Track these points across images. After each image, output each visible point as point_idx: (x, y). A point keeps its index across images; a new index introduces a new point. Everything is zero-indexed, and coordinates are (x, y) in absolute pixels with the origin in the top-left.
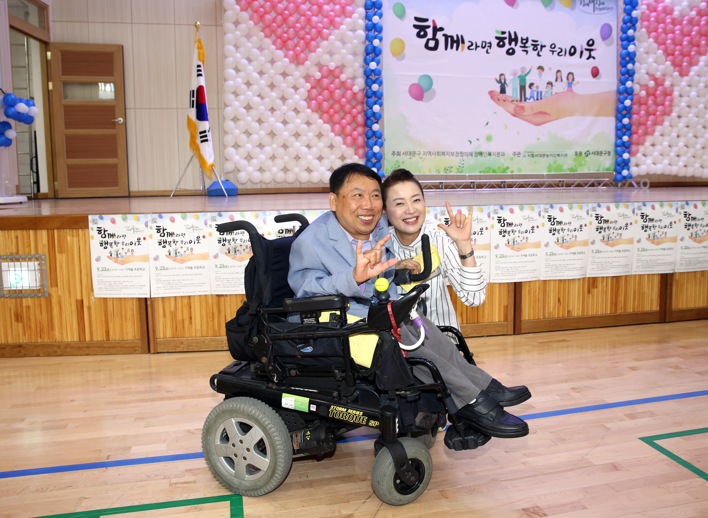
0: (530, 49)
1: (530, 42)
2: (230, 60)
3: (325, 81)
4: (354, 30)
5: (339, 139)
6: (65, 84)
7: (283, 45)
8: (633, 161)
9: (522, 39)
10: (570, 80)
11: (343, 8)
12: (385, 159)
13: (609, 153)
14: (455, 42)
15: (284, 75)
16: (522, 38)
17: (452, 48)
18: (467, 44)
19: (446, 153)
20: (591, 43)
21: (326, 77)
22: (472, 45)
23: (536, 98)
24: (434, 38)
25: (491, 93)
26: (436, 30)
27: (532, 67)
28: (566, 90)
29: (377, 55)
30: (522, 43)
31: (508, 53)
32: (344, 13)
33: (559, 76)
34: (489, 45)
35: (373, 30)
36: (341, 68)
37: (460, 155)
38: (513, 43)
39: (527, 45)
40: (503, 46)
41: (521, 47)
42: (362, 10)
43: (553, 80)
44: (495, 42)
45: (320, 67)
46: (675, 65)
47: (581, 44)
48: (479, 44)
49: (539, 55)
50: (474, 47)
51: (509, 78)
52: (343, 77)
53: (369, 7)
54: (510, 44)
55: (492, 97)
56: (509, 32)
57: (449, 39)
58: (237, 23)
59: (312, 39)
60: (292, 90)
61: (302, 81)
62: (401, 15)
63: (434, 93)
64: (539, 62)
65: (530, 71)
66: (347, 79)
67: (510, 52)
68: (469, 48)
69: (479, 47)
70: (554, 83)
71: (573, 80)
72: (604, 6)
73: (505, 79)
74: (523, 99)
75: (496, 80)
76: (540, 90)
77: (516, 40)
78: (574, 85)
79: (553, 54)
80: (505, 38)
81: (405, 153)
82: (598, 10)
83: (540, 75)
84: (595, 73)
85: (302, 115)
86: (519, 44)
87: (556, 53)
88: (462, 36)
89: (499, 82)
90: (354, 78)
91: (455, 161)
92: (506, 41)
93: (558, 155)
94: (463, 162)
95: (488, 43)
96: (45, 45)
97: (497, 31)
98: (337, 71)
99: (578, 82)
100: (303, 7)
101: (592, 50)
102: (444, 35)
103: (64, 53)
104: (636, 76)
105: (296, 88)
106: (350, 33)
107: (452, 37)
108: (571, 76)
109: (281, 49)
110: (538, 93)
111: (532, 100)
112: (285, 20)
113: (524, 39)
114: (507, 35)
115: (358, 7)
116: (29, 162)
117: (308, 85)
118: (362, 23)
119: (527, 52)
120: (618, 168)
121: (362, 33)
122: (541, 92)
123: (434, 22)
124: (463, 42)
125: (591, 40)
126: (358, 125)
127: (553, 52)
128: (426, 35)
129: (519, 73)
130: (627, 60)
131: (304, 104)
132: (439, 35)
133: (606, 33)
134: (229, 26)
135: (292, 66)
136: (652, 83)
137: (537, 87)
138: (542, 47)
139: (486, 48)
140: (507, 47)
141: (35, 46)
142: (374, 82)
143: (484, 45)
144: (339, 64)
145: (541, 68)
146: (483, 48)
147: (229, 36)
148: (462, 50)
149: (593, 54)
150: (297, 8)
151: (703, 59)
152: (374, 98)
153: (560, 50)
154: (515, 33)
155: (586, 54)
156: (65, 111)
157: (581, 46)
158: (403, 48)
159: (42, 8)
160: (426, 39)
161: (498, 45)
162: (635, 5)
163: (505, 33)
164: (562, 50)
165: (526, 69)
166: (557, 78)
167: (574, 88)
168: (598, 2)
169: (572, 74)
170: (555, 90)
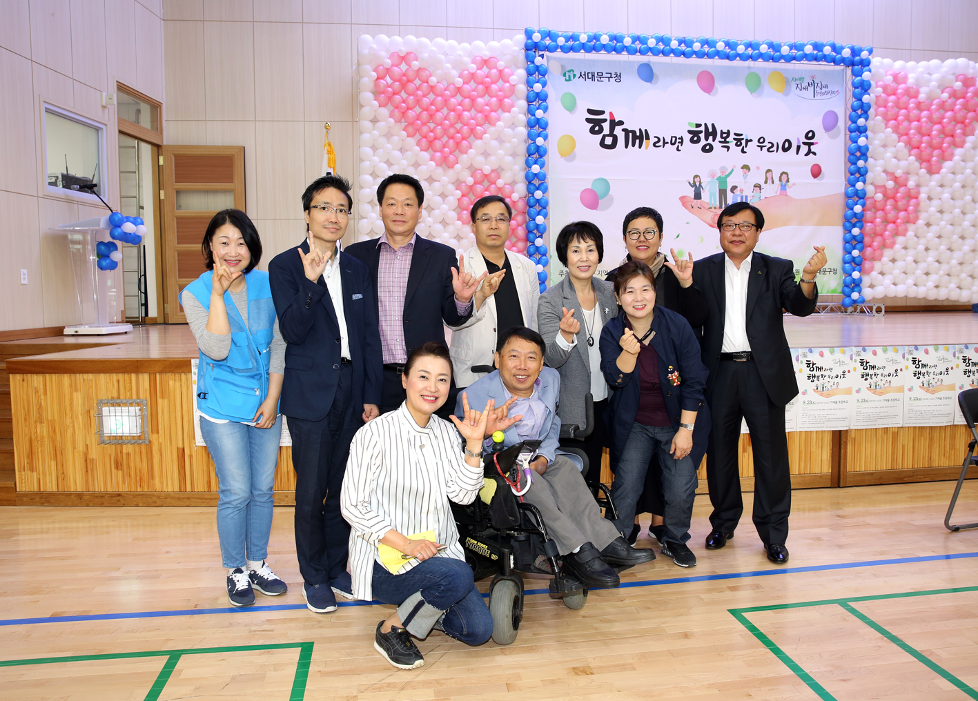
0: (732, 144)
1: (732, 136)
2: (366, 164)
3: (479, 188)
4: (513, 126)
6: (178, 192)
7: (430, 146)
8: (866, 280)
9: (722, 133)
10: (784, 182)
11: (501, 101)
12: (551, 280)
13: (835, 271)
14: (637, 138)
15: (430, 180)
16: (721, 131)
17: (633, 145)
18: (653, 140)
20: (810, 136)
21: (480, 183)
22: (659, 140)
24: (612, 134)
25: (682, 199)
26: (614, 124)
27: (734, 166)
28: (778, 194)
29: (541, 156)
30: (722, 137)
31: (704, 149)
32: (501, 106)
33: (769, 177)
34: (680, 141)
35: (537, 126)
36: (497, 172)
38: (711, 138)
39: (727, 140)
40: (698, 141)
41: (720, 142)
42: (523, 103)
43: (761, 182)
44: (687, 137)
45: (473, 171)
46: (921, 159)
47: (797, 137)
48: (668, 140)
49: (743, 151)
50: (661, 143)
51: (705, 180)
52: (500, 183)
53: (533, 100)
54: (707, 139)
55: (684, 204)
56: (705, 124)
57: (631, 134)
58: (374, 121)
59: (464, 139)
60: (439, 199)
61: (451, 187)
62: (571, 107)
63: (612, 200)
65: (733, 170)
66: (505, 184)
67: (707, 149)
68: (654, 145)
69: (668, 143)
70: (763, 186)
71: (788, 181)
72: (828, 90)
73: (700, 182)
74: (724, 206)
75: (689, 183)
76: (745, 194)
77: (714, 134)
78: (789, 188)
79: (761, 150)
80: (701, 132)
82: (819, 95)
83: (745, 175)
84: (816, 172)
85: (451, 228)
86: (718, 138)
87: (765, 149)
88: (646, 130)
89: (694, 185)
90: (514, 183)
92: (702, 136)
95: (679, 139)
96: (157, 148)
97: (690, 124)
98: (493, 175)
99: (794, 184)
100: (453, 100)
101: (812, 144)
102: (623, 130)
103: (177, 157)
104: (869, 176)
105: (444, 196)
106: (508, 131)
107: (634, 132)
108: (784, 176)
109: (426, 150)
110: (742, 197)
112: (431, 116)
113: (725, 133)
114: (702, 128)
115: (519, 99)
116: (137, 281)
117: (459, 193)
118: (523, 118)
119: (728, 148)
120: (847, 290)
121: (523, 131)
122: (746, 197)
123: (611, 114)
124: (648, 138)
125: (811, 131)
126: (519, 240)
127: (761, 147)
128: (601, 130)
129: (719, 174)
130: (857, 156)
131: (453, 215)
132: (618, 131)
133: (830, 122)
134: (366, 124)
135: (440, 170)
136: (890, 184)
137: (742, 190)
138: (747, 141)
139: (677, 144)
140: (703, 142)
141: (146, 150)
142: (538, 189)
143: (673, 142)
144: (495, 167)
145: (746, 167)
146: (672, 144)
147: (366, 136)
148: (646, 148)
149: (813, 148)
150: (446, 102)
151: (958, 151)
152: (538, 208)
153: (770, 145)
154: (713, 125)
155: (804, 149)
156: (177, 223)
157: (798, 139)
158: (574, 147)
159: (155, 107)
160: (601, 135)
161: (692, 141)
162: (866, 88)
163: (700, 125)
164: (773, 145)
165: (727, 169)
166: (767, 178)
167: (789, 191)
168: (819, 85)
169: (786, 173)
170: (764, 194)
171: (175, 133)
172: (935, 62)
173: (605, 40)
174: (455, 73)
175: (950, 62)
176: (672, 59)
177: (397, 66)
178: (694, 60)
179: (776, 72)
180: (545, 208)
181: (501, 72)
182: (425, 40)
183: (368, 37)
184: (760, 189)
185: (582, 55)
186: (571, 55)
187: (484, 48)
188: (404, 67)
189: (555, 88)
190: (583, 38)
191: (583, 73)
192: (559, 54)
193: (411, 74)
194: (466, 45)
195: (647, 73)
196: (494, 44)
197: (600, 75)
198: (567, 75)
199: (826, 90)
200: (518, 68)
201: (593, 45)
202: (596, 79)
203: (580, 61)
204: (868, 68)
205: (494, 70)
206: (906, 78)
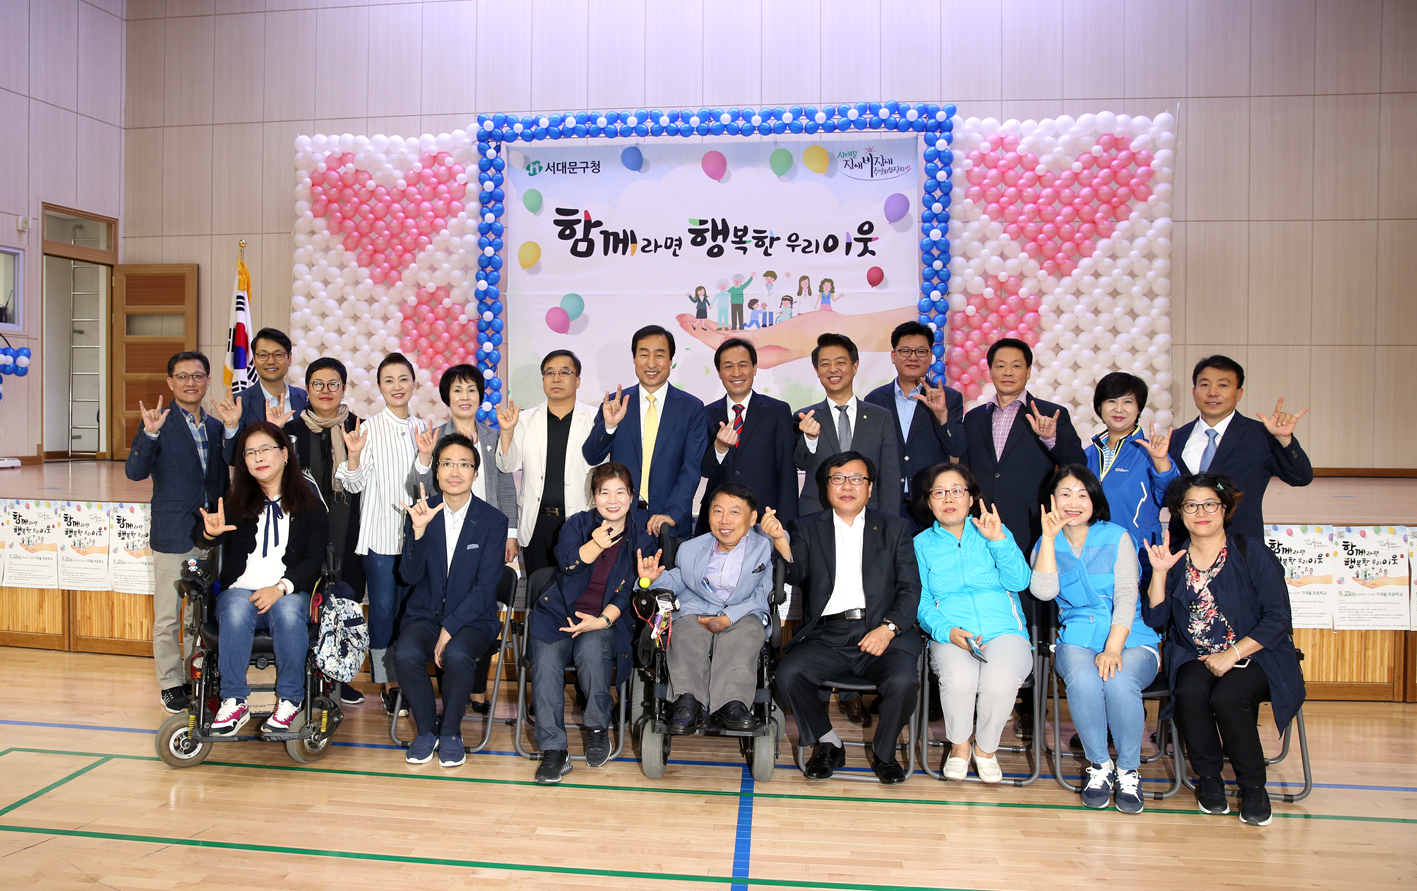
0: (750, 244)
1: (751, 234)
2: (298, 284)
3: (425, 309)
4: (462, 234)
6: (129, 316)
7: (370, 262)
9: (736, 229)
10: (826, 293)
11: (448, 204)
14: (620, 241)
15: (371, 301)
16: (736, 228)
17: (615, 251)
18: (641, 243)
20: (866, 230)
21: (426, 303)
22: (649, 243)
23: (761, 325)
24: (586, 238)
25: (680, 318)
26: (589, 225)
27: (754, 274)
28: (818, 309)
29: (495, 269)
30: (736, 236)
31: (710, 253)
32: (450, 212)
33: (804, 284)
34: (678, 243)
35: (490, 233)
36: (447, 289)
38: (720, 238)
39: (744, 239)
40: (703, 242)
41: (733, 242)
42: (474, 206)
43: (793, 293)
44: (687, 238)
45: (418, 287)
46: (1039, 253)
47: (847, 230)
48: (661, 242)
49: (766, 253)
50: (652, 247)
51: (712, 293)
52: (447, 302)
53: (486, 200)
54: (714, 239)
55: (682, 325)
56: (713, 220)
57: (612, 237)
58: (311, 232)
59: (406, 250)
60: (380, 323)
61: (393, 309)
62: (535, 205)
63: (586, 320)
64: (768, 264)
65: (751, 278)
66: (453, 304)
67: (716, 252)
68: (643, 249)
69: (661, 246)
70: (795, 298)
71: (832, 291)
72: (895, 165)
73: (705, 295)
74: (738, 326)
75: (690, 297)
76: (768, 310)
77: (725, 232)
78: (834, 300)
79: (793, 251)
80: (707, 230)
82: (879, 174)
83: (769, 285)
84: (876, 278)
87: (798, 250)
88: (632, 232)
89: (696, 299)
90: (463, 306)
92: (708, 235)
95: (676, 240)
96: (112, 268)
97: (691, 221)
98: (441, 293)
99: (842, 295)
100: (396, 206)
101: (870, 240)
102: (601, 232)
103: (129, 278)
104: (955, 282)
105: (385, 319)
106: (456, 240)
107: (616, 235)
108: (827, 284)
109: (368, 266)
110: (765, 315)
111: (754, 327)
112: (372, 226)
113: (740, 230)
114: (709, 226)
115: (470, 200)
117: (400, 316)
118: (473, 223)
119: (745, 250)
121: (472, 238)
122: (771, 314)
123: (586, 213)
124: (634, 241)
125: (867, 223)
127: (793, 248)
128: (573, 233)
129: (732, 285)
130: (935, 254)
131: (394, 341)
132: (595, 234)
133: (897, 210)
134: (301, 238)
135: (380, 289)
136: (989, 292)
137: (764, 305)
138: (773, 240)
139: (673, 247)
140: (710, 243)
142: (489, 309)
143: (668, 244)
144: (443, 283)
145: (771, 275)
146: (667, 247)
147: (300, 252)
148: (632, 254)
149: (871, 246)
150: (388, 207)
151: (1103, 243)
152: (489, 332)
153: (806, 244)
154: (724, 221)
155: (858, 247)
156: (127, 350)
157: (848, 234)
158: (538, 255)
159: (111, 224)
160: (573, 240)
161: (694, 242)
162: (947, 161)
163: (705, 222)
164: (810, 244)
165: (743, 277)
166: (801, 289)
167: (834, 305)
168: (880, 160)
169: (830, 281)
170: (796, 309)
171: (130, 251)
172: (1064, 118)
173: (571, 122)
174: (398, 173)
175: (1085, 117)
176: (665, 138)
177: (335, 170)
178: (695, 138)
179: (814, 145)
180: (498, 332)
181: (450, 169)
182: (363, 138)
183: (304, 139)
184: (792, 303)
185: (548, 142)
186: (535, 143)
187: (431, 142)
188: (342, 170)
189: (516, 187)
190: (544, 123)
192: (519, 143)
193: (350, 179)
194: (413, 140)
195: (634, 160)
196: (445, 136)
197: (573, 166)
198: (532, 168)
199: (890, 166)
200: (471, 163)
201: (557, 130)
202: (568, 171)
203: (549, 150)
204: (947, 134)
205: (444, 168)
206: (1016, 142)
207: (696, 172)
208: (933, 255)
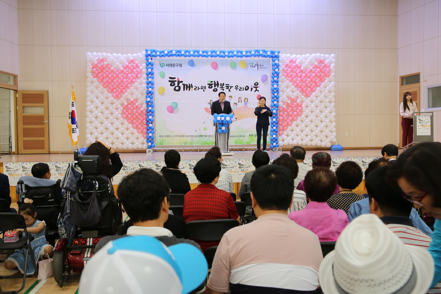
0: (225, 88)
1: (225, 85)
2: (89, 98)
3: (130, 106)
4: (141, 84)
5: (135, 130)
6: (23, 107)
7: (112, 91)
8: (280, 138)
9: (221, 84)
10: (246, 102)
11: (137, 75)
12: (156, 139)
14: (188, 87)
15: (112, 103)
17: (187, 90)
18: (194, 88)
19: (184, 136)
20: (256, 84)
21: (130, 104)
22: (196, 88)
24: (178, 86)
25: (206, 109)
26: (179, 82)
28: (244, 106)
29: (152, 95)
30: (221, 86)
31: (214, 91)
32: (137, 77)
33: (240, 99)
34: (205, 88)
35: (150, 84)
37: (191, 137)
39: (223, 87)
40: (212, 87)
41: (220, 88)
42: (145, 76)
44: (207, 86)
45: (127, 100)
46: (302, 91)
47: (251, 84)
48: (200, 87)
49: (229, 91)
50: (197, 89)
52: (137, 104)
53: (148, 74)
54: (215, 87)
55: (206, 111)
56: (214, 81)
58: (92, 82)
59: (124, 89)
60: (115, 110)
61: (119, 106)
62: (163, 77)
63: (179, 109)
66: (139, 105)
68: (195, 89)
70: (238, 103)
71: (247, 101)
72: (264, 67)
73: (213, 102)
75: (208, 103)
77: (218, 85)
78: (248, 104)
81: (166, 136)
82: (260, 69)
83: (230, 100)
85: (119, 120)
87: (238, 90)
88: (191, 84)
89: (210, 103)
90: (142, 105)
91: (189, 140)
92: (213, 85)
93: (241, 136)
94: (193, 140)
96: (16, 91)
97: (208, 81)
98: (135, 101)
99: (250, 102)
100: (120, 75)
101: (257, 87)
102: (183, 84)
103: (23, 95)
104: (280, 99)
105: (117, 109)
106: (140, 86)
107: (187, 85)
108: (246, 99)
109: (111, 93)
112: (112, 81)
115: (144, 74)
116: (9, 138)
117: (122, 108)
118: (145, 81)
120: (272, 142)
121: (145, 85)
123: (178, 79)
124: (192, 87)
126: (144, 124)
127: (237, 89)
128: (174, 84)
130: (275, 91)
131: (120, 116)
132: (181, 85)
133: (265, 79)
134: (89, 84)
135: (115, 100)
136: (289, 102)
138: (231, 87)
141: (12, 92)
142: (150, 106)
143: (202, 88)
144: (135, 99)
145: (231, 97)
146: (202, 89)
147: (89, 88)
148: (192, 91)
149: (258, 89)
150: (117, 76)
151: (318, 88)
152: (150, 113)
153: (240, 88)
154: (217, 81)
155: (254, 89)
156: (23, 118)
157: (251, 86)
158: (164, 91)
159: (15, 77)
160: (175, 86)
161: (209, 87)
162: (278, 66)
163: (212, 82)
164: (241, 88)
166: (239, 101)
167: (248, 105)
168: (260, 65)
170: (238, 106)
171: (22, 86)
172: (308, 55)
173: (174, 52)
174: (120, 65)
175: (313, 55)
176: (201, 58)
177: (100, 63)
178: (209, 58)
179: (242, 61)
180: (153, 113)
181: (137, 65)
182: (109, 54)
183: (89, 53)
185: (167, 57)
186: (163, 58)
187: (131, 56)
188: (102, 64)
189: (157, 71)
190: (166, 52)
191: (167, 64)
192: (158, 58)
193: (105, 66)
194: (125, 55)
195: (192, 64)
196: (135, 55)
197: (174, 65)
198: (162, 65)
199: (263, 67)
200: (144, 63)
201: (170, 54)
202: (172, 66)
203: (167, 60)
204: (278, 59)
205: (135, 64)
206: (296, 61)
207: (209, 67)
208: (274, 92)
